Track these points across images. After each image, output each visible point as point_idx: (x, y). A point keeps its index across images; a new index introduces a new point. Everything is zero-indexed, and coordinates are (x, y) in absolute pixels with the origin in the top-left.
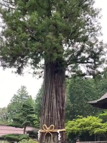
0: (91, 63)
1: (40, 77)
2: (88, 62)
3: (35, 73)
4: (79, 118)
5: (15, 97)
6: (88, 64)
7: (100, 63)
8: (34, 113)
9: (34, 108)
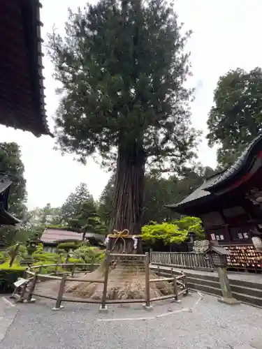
0: (177, 156)
1: (110, 170)
2: (173, 155)
3: (104, 164)
4: (152, 224)
5: (72, 196)
6: (174, 157)
7: (188, 157)
8: (96, 216)
9: (97, 209)
